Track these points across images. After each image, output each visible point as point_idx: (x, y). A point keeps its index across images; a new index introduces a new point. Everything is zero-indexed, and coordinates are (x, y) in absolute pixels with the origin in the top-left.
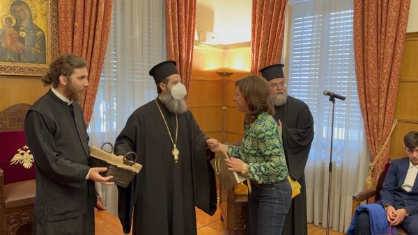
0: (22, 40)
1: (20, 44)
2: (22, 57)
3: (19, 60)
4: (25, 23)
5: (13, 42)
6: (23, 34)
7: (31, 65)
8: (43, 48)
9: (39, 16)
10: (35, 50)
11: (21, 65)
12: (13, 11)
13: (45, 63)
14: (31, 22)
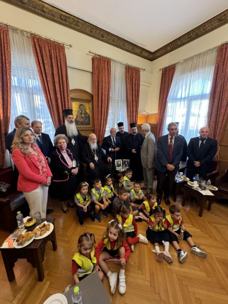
0: (82, 117)
1: (82, 119)
3: (82, 124)
4: (83, 112)
5: (80, 119)
6: (83, 116)
9: (88, 109)
10: (87, 121)
11: (83, 126)
12: (80, 108)
13: (90, 125)
14: (85, 111)
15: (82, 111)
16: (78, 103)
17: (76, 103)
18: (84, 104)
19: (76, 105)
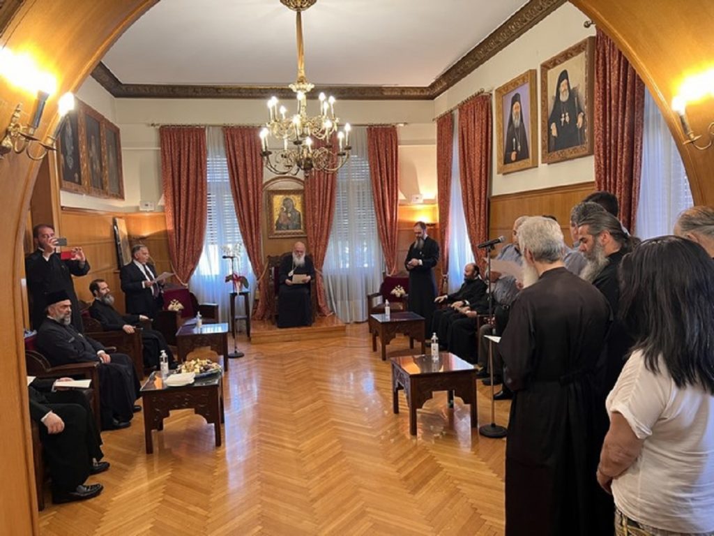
1: (288, 221)
2: (290, 227)
4: (290, 210)
5: (285, 220)
6: (289, 215)
7: (293, 231)
8: (300, 222)
9: (297, 204)
10: (295, 222)
11: (289, 231)
13: (300, 229)
14: (293, 209)
17: (277, 196)
19: (278, 200)
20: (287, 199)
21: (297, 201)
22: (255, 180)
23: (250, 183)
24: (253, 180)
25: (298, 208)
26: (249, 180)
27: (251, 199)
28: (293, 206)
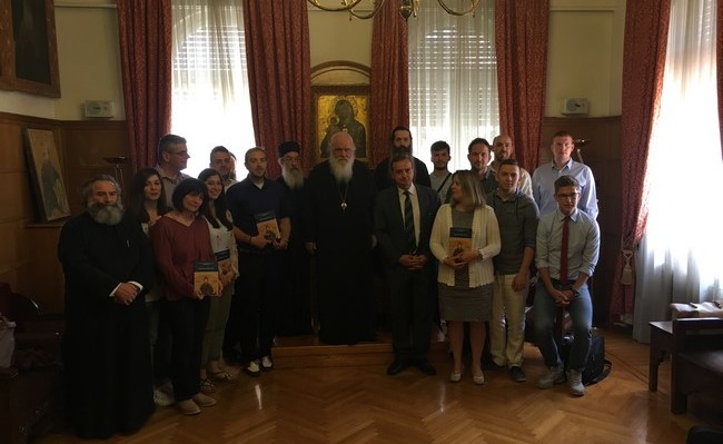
4: (347, 121)
8: (363, 144)
9: (360, 112)
12: (337, 111)
13: (365, 156)
14: (353, 119)
15: (342, 118)
16: (334, 97)
17: (326, 97)
18: (350, 98)
19: (326, 104)
20: (341, 102)
21: (359, 104)
22: (290, 67)
23: (282, 71)
24: (287, 66)
25: (361, 117)
26: (281, 65)
27: (284, 101)
28: (353, 115)
